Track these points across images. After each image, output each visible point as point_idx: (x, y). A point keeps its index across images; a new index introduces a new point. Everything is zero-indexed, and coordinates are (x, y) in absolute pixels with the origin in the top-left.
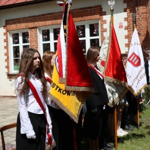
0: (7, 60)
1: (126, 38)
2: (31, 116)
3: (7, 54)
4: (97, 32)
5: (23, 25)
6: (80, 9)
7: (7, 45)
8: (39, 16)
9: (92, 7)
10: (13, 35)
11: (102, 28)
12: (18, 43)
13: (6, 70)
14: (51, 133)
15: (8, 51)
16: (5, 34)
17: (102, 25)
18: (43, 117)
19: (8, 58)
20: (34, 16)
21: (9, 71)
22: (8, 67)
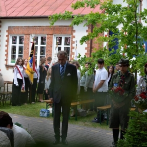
0: (7, 55)
1: (86, 49)
2: (18, 79)
3: (7, 51)
4: (69, 42)
5: (21, 32)
6: (60, 26)
7: (8, 44)
8: (32, 27)
9: (67, 26)
10: (13, 37)
11: (72, 40)
12: (15, 43)
13: (5, 62)
14: (24, 87)
15: (8, 49)
16: (7, 36)
17: (72, 39)
18: (22, 80)
19: (7, 53)
20: (28, 27)
21: (7, 63)
22: (6, 60)
